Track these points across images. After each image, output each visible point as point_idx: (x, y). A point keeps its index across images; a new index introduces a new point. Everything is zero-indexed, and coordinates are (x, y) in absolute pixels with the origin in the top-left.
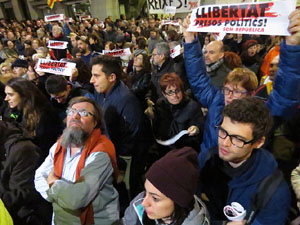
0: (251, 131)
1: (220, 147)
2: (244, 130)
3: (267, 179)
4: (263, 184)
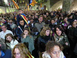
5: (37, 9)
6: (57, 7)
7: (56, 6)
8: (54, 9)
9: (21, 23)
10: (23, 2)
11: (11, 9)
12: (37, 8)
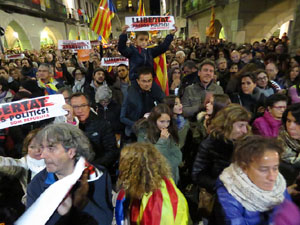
5: (181, 33)
6: (266, 27)
7: (263, 25)
8: (254, 37)
9: (144, 81)
10: (130, 5)
11: (83, 31)
12: (182, 29)
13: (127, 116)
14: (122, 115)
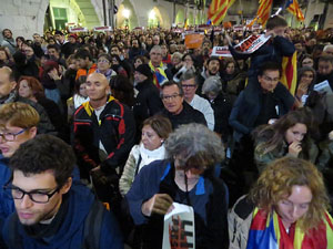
0: (53, 178)
1: (19, 212)
2: (43, 180)
3: (89, 216)
4: (87, 224)
12: (316, 16)
13: (239, 118)
14: (232, 116)
